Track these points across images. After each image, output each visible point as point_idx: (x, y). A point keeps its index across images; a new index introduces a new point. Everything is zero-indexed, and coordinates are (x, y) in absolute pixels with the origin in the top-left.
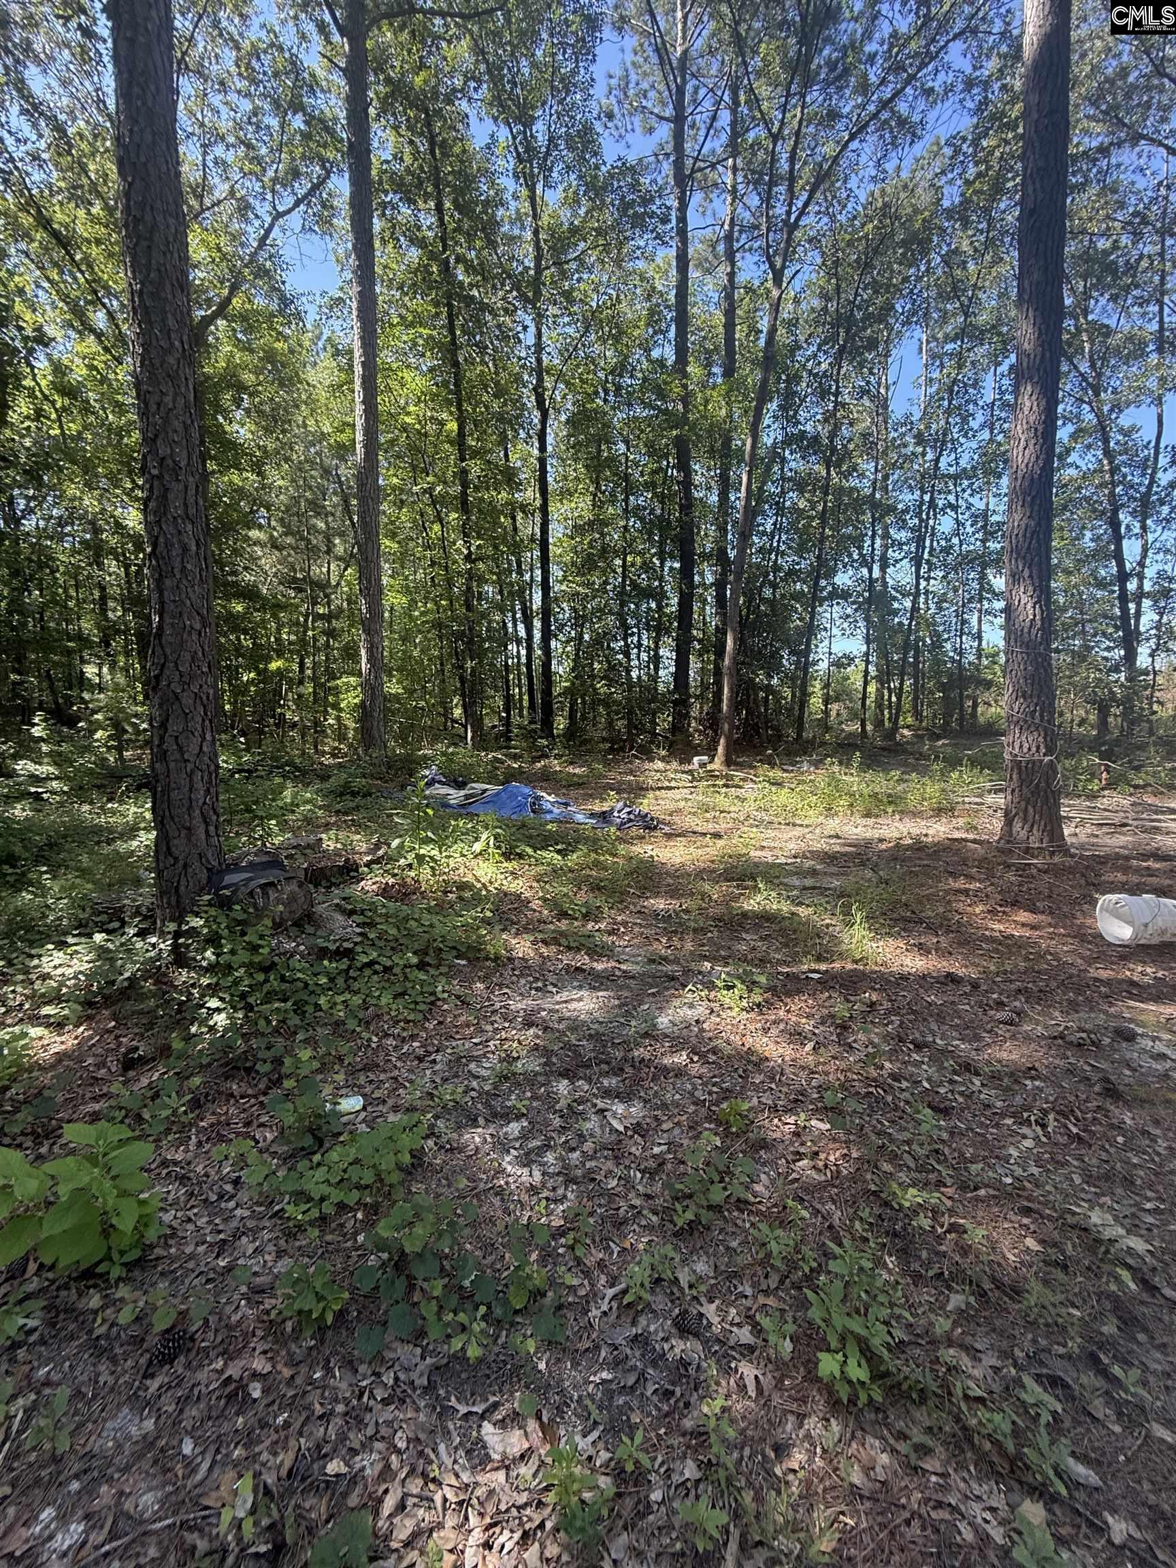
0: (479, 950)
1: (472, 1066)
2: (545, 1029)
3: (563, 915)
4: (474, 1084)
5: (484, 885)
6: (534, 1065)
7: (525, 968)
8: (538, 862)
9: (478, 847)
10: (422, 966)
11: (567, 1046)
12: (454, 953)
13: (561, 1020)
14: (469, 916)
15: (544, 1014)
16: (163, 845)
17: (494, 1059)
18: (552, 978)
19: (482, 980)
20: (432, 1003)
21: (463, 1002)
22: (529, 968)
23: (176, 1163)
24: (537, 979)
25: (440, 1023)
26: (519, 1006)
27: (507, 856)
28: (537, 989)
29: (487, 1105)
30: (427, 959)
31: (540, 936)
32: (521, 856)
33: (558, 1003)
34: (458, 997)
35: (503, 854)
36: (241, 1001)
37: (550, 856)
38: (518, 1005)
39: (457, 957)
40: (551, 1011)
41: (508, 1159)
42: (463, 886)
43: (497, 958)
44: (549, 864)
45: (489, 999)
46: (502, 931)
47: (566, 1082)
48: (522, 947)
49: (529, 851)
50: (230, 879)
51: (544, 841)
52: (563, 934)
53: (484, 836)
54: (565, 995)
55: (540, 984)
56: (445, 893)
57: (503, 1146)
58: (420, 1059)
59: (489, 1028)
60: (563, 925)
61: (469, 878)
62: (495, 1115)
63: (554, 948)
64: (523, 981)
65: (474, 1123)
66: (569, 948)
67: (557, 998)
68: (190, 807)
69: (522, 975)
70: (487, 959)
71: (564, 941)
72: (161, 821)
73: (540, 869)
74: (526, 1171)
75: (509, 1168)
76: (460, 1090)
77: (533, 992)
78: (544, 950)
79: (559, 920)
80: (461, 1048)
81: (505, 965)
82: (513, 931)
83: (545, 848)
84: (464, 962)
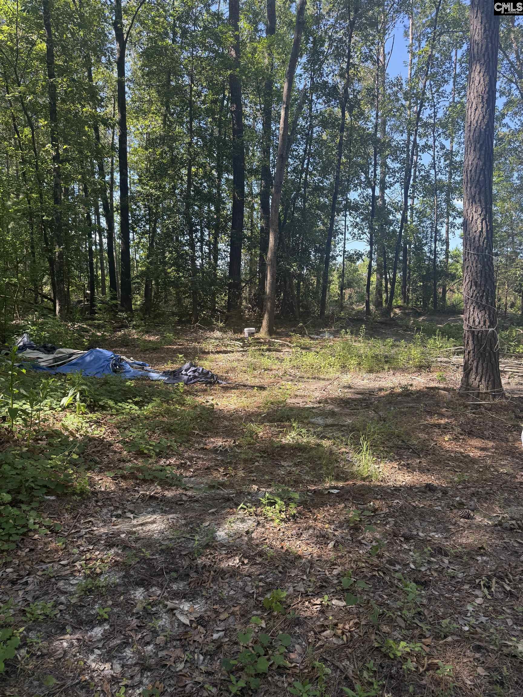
0: (67, 487)
1: (61, 584)
2: (124, 548)
3: (140, 454)
4: (63, 599)
5: (71, 433)
6: (115, 578)
7: (107, 499)
8: (119, 412)
9: (65, 401)
10: (15, 503)
11: (143, 560)
12: (45, 490)
13: (137, 540)
14: (56, 460)
15: (123, 536)
17: (80, 576)
18: (130, 506)
19: (70, 511)
20: (24, 534)
21: (52, 531)
22: (110, 499)
24: (117, 508)
25: (32, 550)
26: (102, 530)
27: (92, 408)
28: (118, 516)
29: (74, 615)
30: (20, 497)
31: (120, 472)
32: (103, 408)
33: (135, 526)
34: (48, 527)
35: (88, 407)
37: (130, 407)
39: (47, 494)
40: (128, 533)
41: (92, 657)
42: (52, 434)
43: (82, 493)
44: (128, 414)
45: (75, 527)
46: (88, 469)
47: (141, 590)
48: (105, 482)
49: (111, 403)
51: (124, 395)
52: (139, 469)
53: (71, 392)
54: (141, 520)
55: (119, 512)
56: (36, 440)
58: (14, 583)
59: (76, 550)
60: (140, 462)
61: (58, 426)
62: (81, 623)
63: (131, 482)
64: (105, 511)
65: (63, 631)
66: (145, 481)
67: (135, 522)
69: (104, 506)
70: (74, 493)
71: (140, 475)
73: (119, 418)
74: (108, 666)
75: (93, 665)
76: (50, 605)
77: (114, 519)
78: (123, 484)
79: (136, 459)
80: (51, 570)
81: (89, 498)
82: (97, 470)
83: (125, 401)
84: (53, 498)
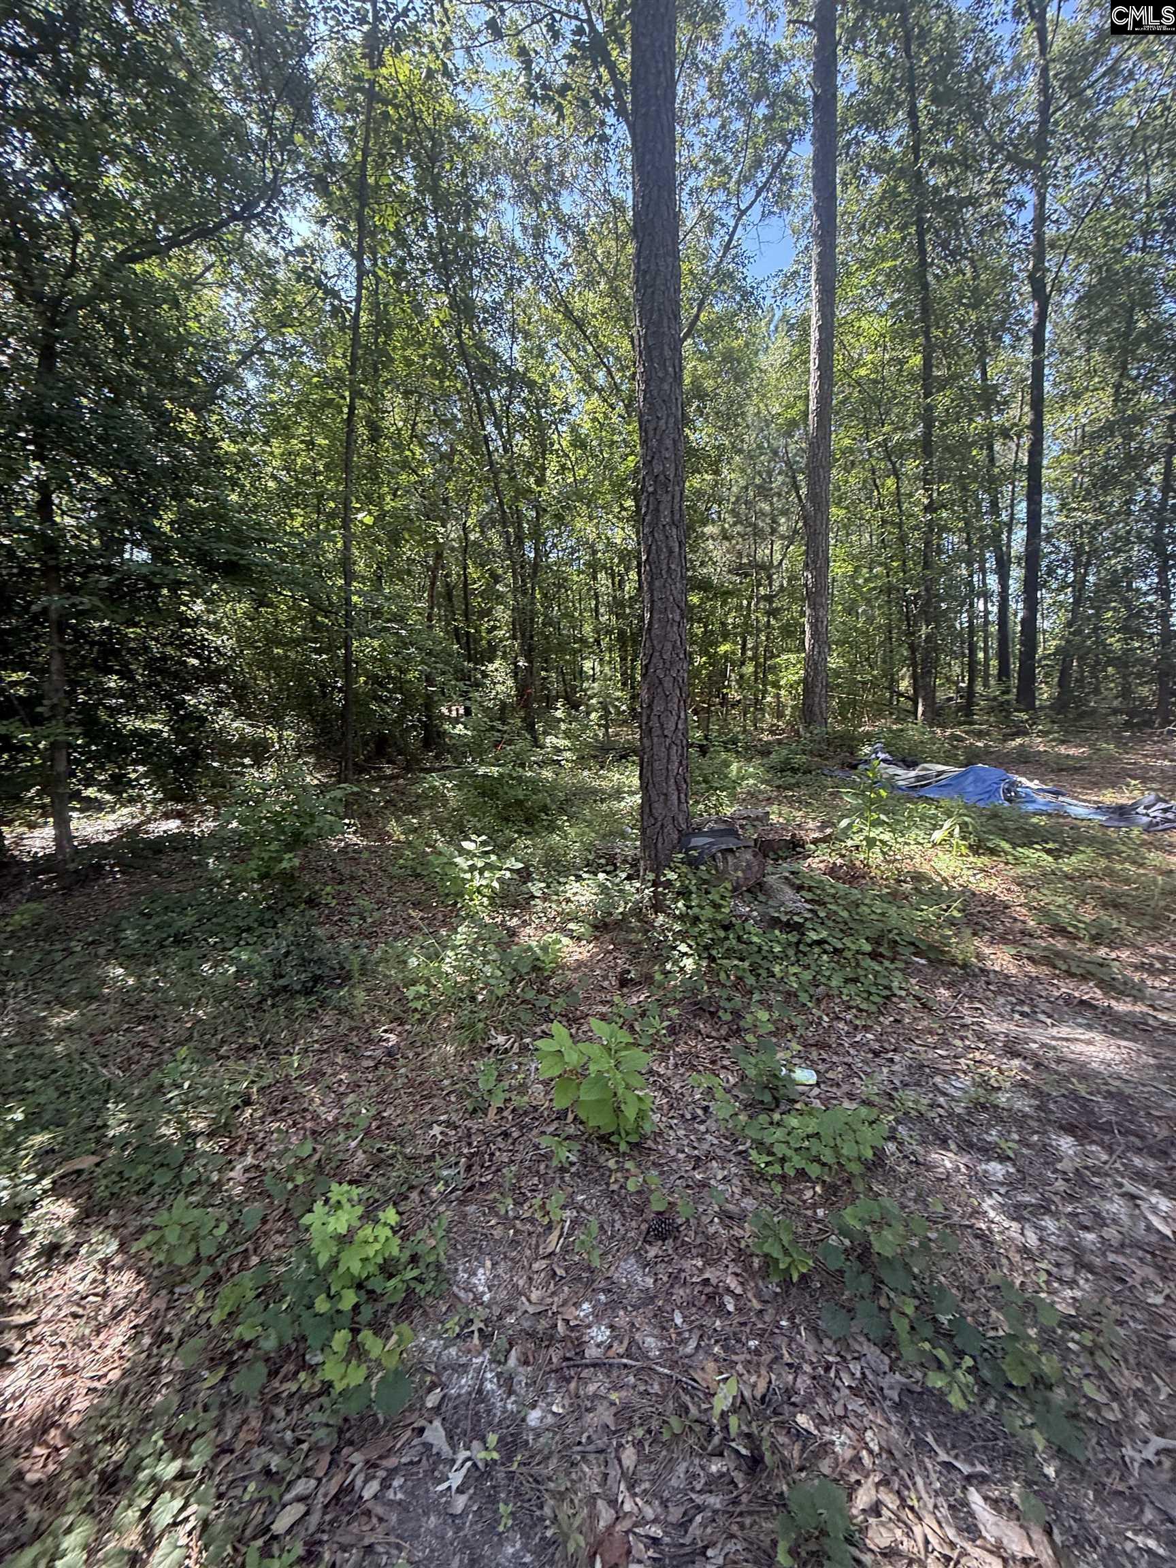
0: (943, 952)
1: (938, 1079)
2: (1037, 1065)
3: (1059, 930)
4: (941, 1100)
5: (945, 880)
6: (1024, 1104)
7: (1004, 984)
8: (1018, 862)
9: (938, 836)
10: (874, 956)
11: (1074, 1096)
12: (912, 949)
13: (1059, 1061)
14: (929, 912)
15: (1034, 1046)
16: (646, 808)
17: (966, 1081)
18: (1045, 1006)
19: (949, 986)
20: (887, 997)
21: (924, 1006)
22: (1010, 986)
23: (660, 1076)
24: (1022, 1002)
25: (896, 1021)
26: (998, 1028)
27: (975, 850)
28: (1022, 1014)
29: (959, 1129)
30: (881, 950)
31: (1025, 951)
32: (993, 852)
33: (1054, 1038)
34: (918, 999)
35: (970, 847)
36: (705, 951)
37: (1034, 855)
38: (994, 1026)
39: (915, 954)
40: (1043, 1045)
41: (991, 1202)
42: (918, 877)
43: (964, 966)
44: (1034, 866)
45: (955, 1009)
46: (975, 934)
47: (1070, 1139)
48: (1001, 959)
49: (1006, 846)
50: (697, 841)
51: (1029, 837)
52: (1058, 954)
53: (947, 825)
54: (1064, 1031)
55: (1026, 1009)
56: (899, 881)
57: (985, 1185)
58: (876, 1054)
59: (958, 1042)
60: (1060, 944)
61: (925, 868)
62: (971, 1145)
63: (1046, 970)
64: (1001, 1000)
65: (944, 1143)
66: (1070, 974)
67: (1054, 1032)
68: (667, 777)
69: (999, 992)
70: (954, 964)
71: (1060, 963)
72: (644, 787)
73: (1020, 870)
74: (1015, 1225)
75: (992, 1214)
76: (926, 1102)
77: (1017, 1016)
78: (1031, 969)
79: (1052, 936)
80: (924, 1056)
81: (975, 976)
82: (986, 938)
83: (1029, 844)
84: (923, 961)
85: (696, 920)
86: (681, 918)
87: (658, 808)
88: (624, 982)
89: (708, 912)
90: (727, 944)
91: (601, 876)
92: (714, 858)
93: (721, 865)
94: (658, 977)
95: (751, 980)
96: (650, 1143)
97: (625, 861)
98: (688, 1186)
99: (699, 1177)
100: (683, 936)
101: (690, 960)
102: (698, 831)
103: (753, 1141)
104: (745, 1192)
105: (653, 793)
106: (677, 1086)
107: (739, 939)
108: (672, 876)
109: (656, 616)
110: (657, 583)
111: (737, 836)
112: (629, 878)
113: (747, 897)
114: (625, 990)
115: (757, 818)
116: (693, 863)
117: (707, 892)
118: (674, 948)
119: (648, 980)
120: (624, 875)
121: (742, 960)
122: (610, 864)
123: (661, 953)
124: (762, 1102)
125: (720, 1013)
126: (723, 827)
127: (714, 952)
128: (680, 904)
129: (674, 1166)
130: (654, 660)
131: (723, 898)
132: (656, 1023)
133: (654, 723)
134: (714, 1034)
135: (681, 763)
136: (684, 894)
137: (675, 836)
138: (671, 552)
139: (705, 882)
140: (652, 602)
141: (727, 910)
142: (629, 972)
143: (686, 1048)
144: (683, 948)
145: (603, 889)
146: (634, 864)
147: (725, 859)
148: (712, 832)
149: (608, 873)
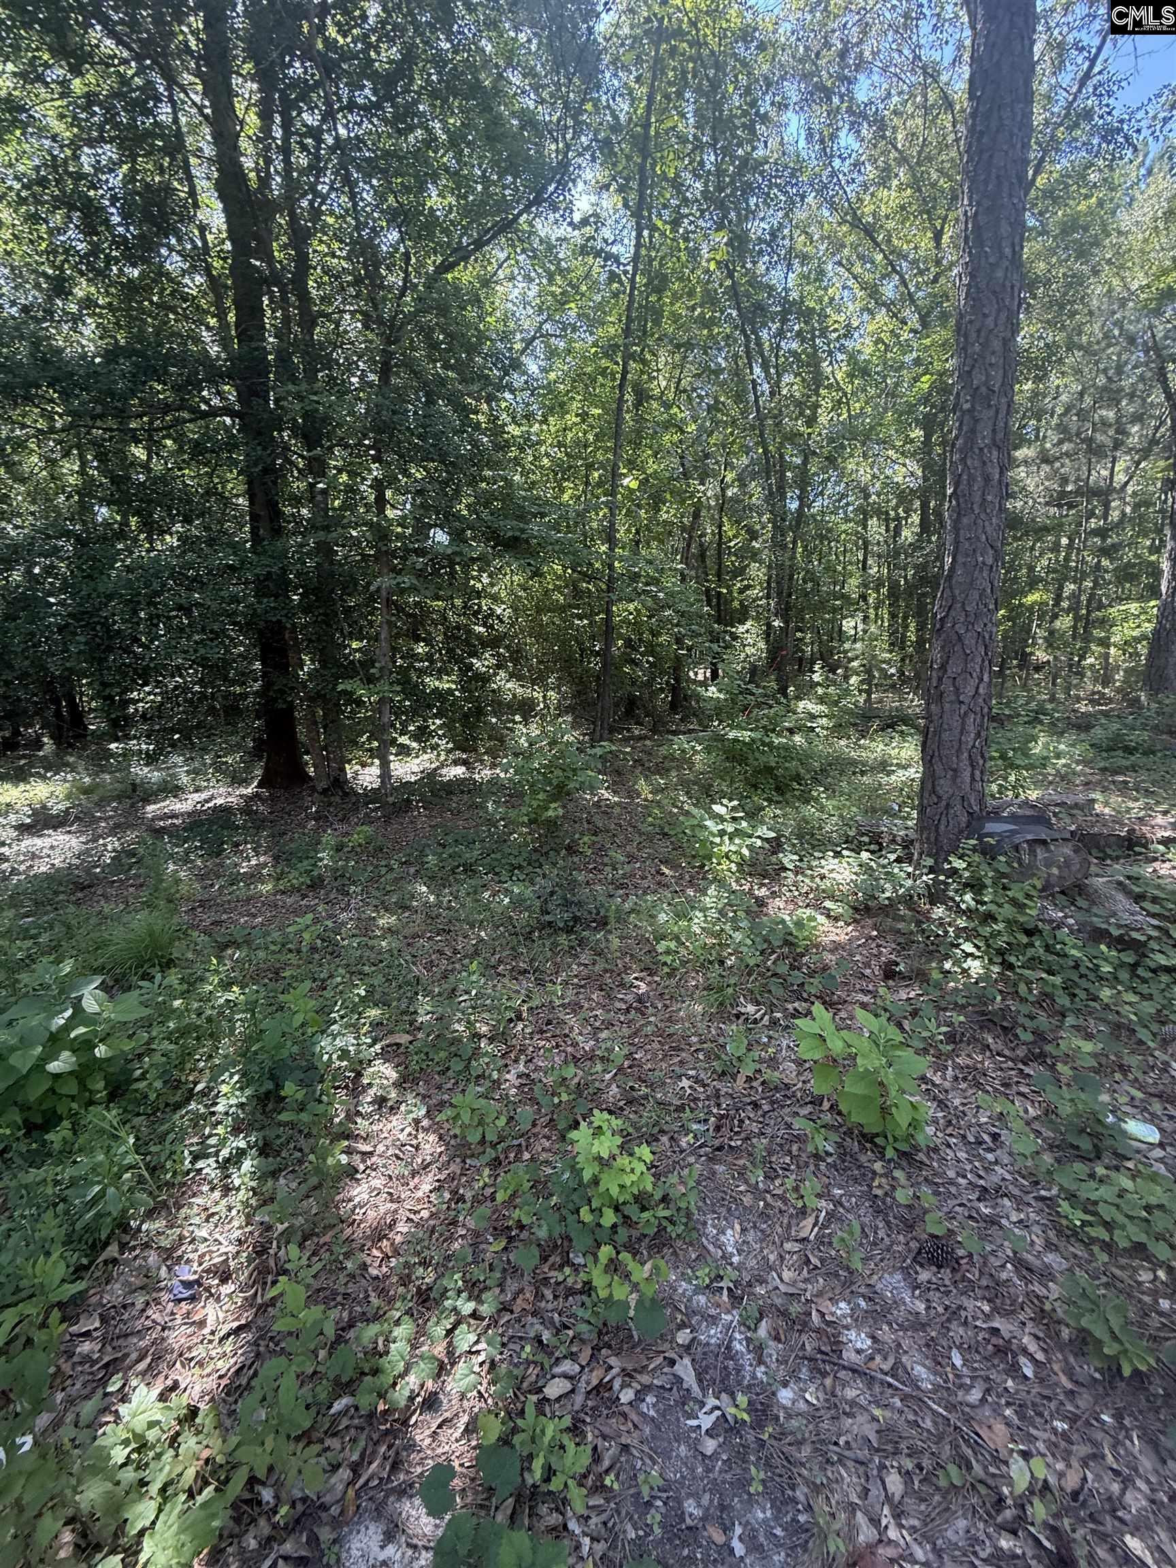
16: (928, 783)
23: (934, 1085)
36: (1001, 956)
50: (990, 827)
68: (959, 750)
72: (929, 757)
85: (989, 917)
86: (969, 914)
87: (944, 786)
88: (889, 973)
89: (1008, 911)
90: (1030, 952)
91: (865, 855)
92: (1017, 848)
93: (1026, 859)
94: (936, 975)
95: (1063, 1000)
96: (921, 1156)
97: (893, 841)
98: (971, 1217)
99: (987, 1211)
100: (970, 934)
101: (977, 963)
102: (995, 815)
103: (1062, 1188)
104: (1049, 1246)
105: (938, 767)
106: (957, 1102)
107: (1047, 948)
108: (959, 864)
109: (960, 559)
110: (965, 520)
111: (1049, 825)
112: (899, 860)
113: (1061, 899)
114: (891, 983)
115: (1076, 806)
116: (989, 853)
117: (1005, 888)
118: (957, 946)
119: (920, 976)
120: (893, 857)
121: (1050, 972)
122: (876, 843)
123: (938, 948)
124: (1077, 1148)
125: (1019, 1031)
126: (1029, 812)
127: (1012, 959)
128: (968, 897)
129: (953, 1190)
130: (953, 613)
131: (1028, 896)
132: (932, 1025)
133: (947, 686)
134: (1007, 1052)
135: (978, 735)
136: (975, 886)
137: (964, 819)
138: (987, 479)
139: (1004, 875)
140: (957, 543)
141: (1034, 913)
142: (897, 964)
143: (969, 1062)
144: (968, 947)
145: (865, 868)
146: (907, 844)
147: (1033, 853)
148: (1014, 818)
149: (872, 852)
